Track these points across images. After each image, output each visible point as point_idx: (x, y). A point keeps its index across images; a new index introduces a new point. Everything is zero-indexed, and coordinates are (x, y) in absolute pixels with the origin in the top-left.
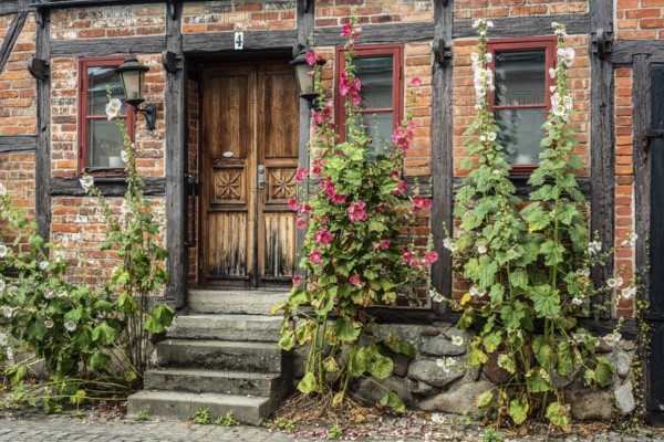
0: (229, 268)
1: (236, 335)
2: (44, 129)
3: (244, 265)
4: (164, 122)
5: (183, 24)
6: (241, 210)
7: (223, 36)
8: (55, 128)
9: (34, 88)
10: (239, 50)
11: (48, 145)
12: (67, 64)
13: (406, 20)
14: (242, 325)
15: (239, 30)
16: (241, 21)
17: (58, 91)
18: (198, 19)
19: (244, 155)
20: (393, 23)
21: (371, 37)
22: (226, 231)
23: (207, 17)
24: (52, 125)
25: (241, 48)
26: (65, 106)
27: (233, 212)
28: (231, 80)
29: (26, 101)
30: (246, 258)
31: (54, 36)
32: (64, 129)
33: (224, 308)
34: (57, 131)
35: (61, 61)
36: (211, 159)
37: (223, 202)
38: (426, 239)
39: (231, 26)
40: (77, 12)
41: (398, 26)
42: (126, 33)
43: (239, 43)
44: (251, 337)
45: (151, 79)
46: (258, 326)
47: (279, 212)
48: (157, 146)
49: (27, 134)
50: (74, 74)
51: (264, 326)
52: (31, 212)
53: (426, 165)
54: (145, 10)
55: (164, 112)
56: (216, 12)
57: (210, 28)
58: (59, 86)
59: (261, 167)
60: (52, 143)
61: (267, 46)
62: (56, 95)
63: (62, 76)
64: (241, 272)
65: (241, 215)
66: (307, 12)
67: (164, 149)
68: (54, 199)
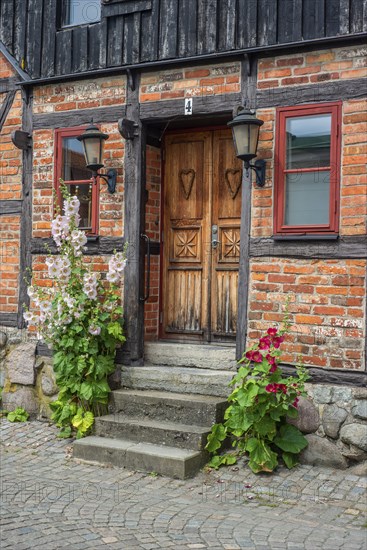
0: (185, 324)
1: (181, 388)
2: (27, 195)
3: (199, 321)
4: (123, 185)
5: (140, 93)
6: (195, 268)
7: (175, 102)
8: (36, 193)
9: (20, 157)
10: (189, 116)
11: (30, 208)
12: (45, 135)
13: (345, 77)
14: (186, 379)
15: (189, 96)
16: (191, 88)
17: (39, 159)
18: (153, 88)
19: (200, 216)
20: (331, 81)
21: (310, 96)
22: (183, 287)
23: (161, 86)
24: (34, 190)
25: (190, 113)
26: (44, 173)
27: (189, 270)
28: (189, 145)
29: (13, 170)
30: (201, 314)
31: (36, 111)
32: (43, 194)
33: (176, 360)
34: (37, 196)
35: (40, 133)
36: (172, 220)
37: (181, 260)
38: (361, 300)
39: (182, 93)
40: (54, 88)
41: (336, 84)
42: (93, 104)
43: (189, 108)
44: (194, 390)
45: (113, 146)
46: (200, 380)
47: (230, 271)
48: (117, 208)
49: (14, 198)
50: (51, 144)
51: (206, 381)
52: (16, 268)
53: (362, 223)
54: (109, 82)
55: (124, 176)
56: (169, 80)
57: (163, 96)
58: (39, 155)
59: (215, 228)
60: (33, 206)
61: (213, 111)
62: (36, 163)
63: (42, 146)
64: (196, 327)
65: (196, 273)
66: (250, 75)
67: (123, 211)
68: (34, 257)
